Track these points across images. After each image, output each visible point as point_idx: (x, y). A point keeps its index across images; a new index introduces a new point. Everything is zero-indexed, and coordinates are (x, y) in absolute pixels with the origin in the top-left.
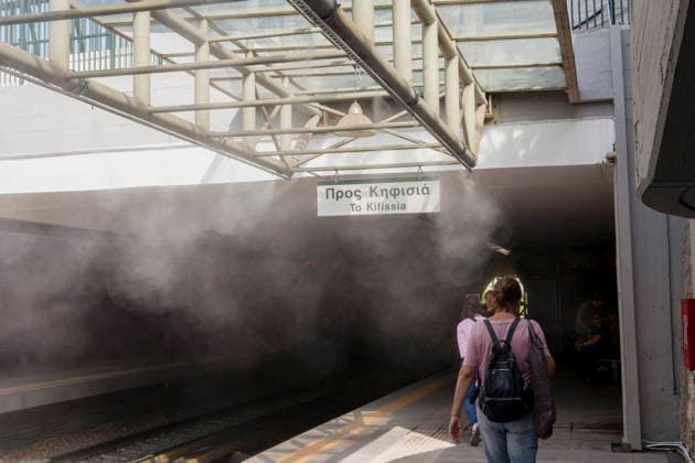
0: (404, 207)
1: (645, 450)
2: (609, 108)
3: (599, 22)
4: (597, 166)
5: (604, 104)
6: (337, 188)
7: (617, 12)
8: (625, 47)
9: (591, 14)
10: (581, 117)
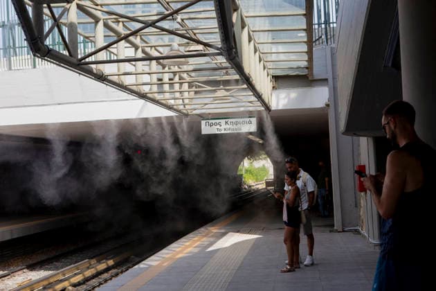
0: (241, 129)
1: (344, 231)
2: (326, 83)
3: (321, 41)
4: (321, 108)
5: (324, 81)
6: (210, 121)
7: (329, 37)
8: (333, 55)
9: (317, 38)
10: (314, 87)
